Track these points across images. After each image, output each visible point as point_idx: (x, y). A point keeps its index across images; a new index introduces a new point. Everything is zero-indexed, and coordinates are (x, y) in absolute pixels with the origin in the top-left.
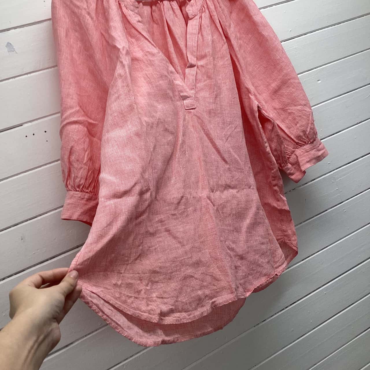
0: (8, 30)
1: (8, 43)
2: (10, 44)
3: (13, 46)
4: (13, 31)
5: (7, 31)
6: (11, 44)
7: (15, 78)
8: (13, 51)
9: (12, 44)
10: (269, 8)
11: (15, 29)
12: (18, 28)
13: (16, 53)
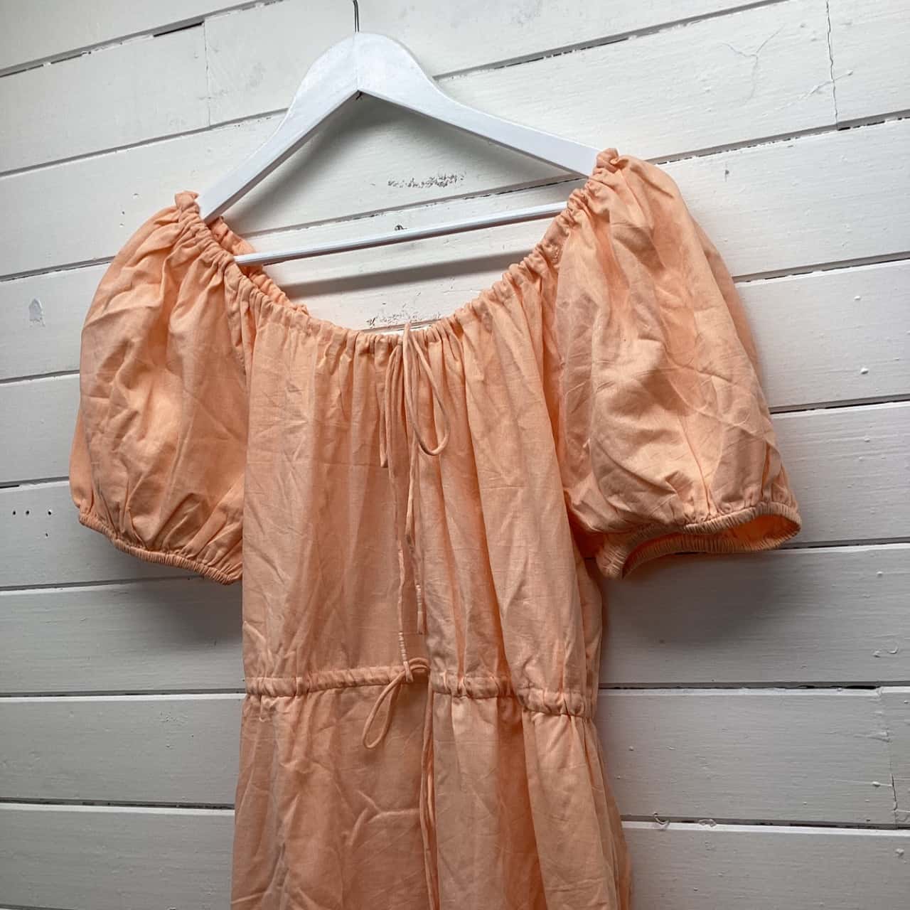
0: (45, 271)
1: (35, 302)
2: (36, 305)
3: (41, 310)
4: (53, 274)
5: (44, 273)
6: (38, 304)
7: (30, 379)
8: (38, 321)
9: (40, 304)
10: (790, 278)
11: (57, 271)
12: (63, 270)
13: (43, 325)
